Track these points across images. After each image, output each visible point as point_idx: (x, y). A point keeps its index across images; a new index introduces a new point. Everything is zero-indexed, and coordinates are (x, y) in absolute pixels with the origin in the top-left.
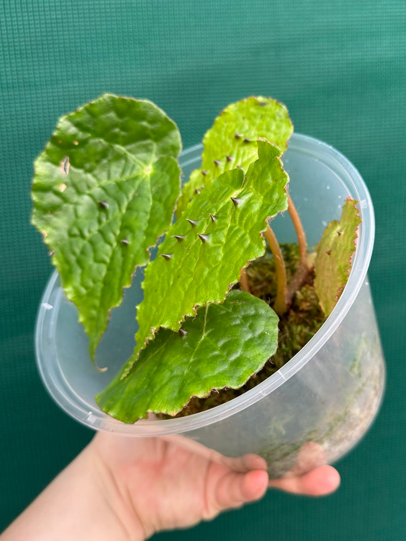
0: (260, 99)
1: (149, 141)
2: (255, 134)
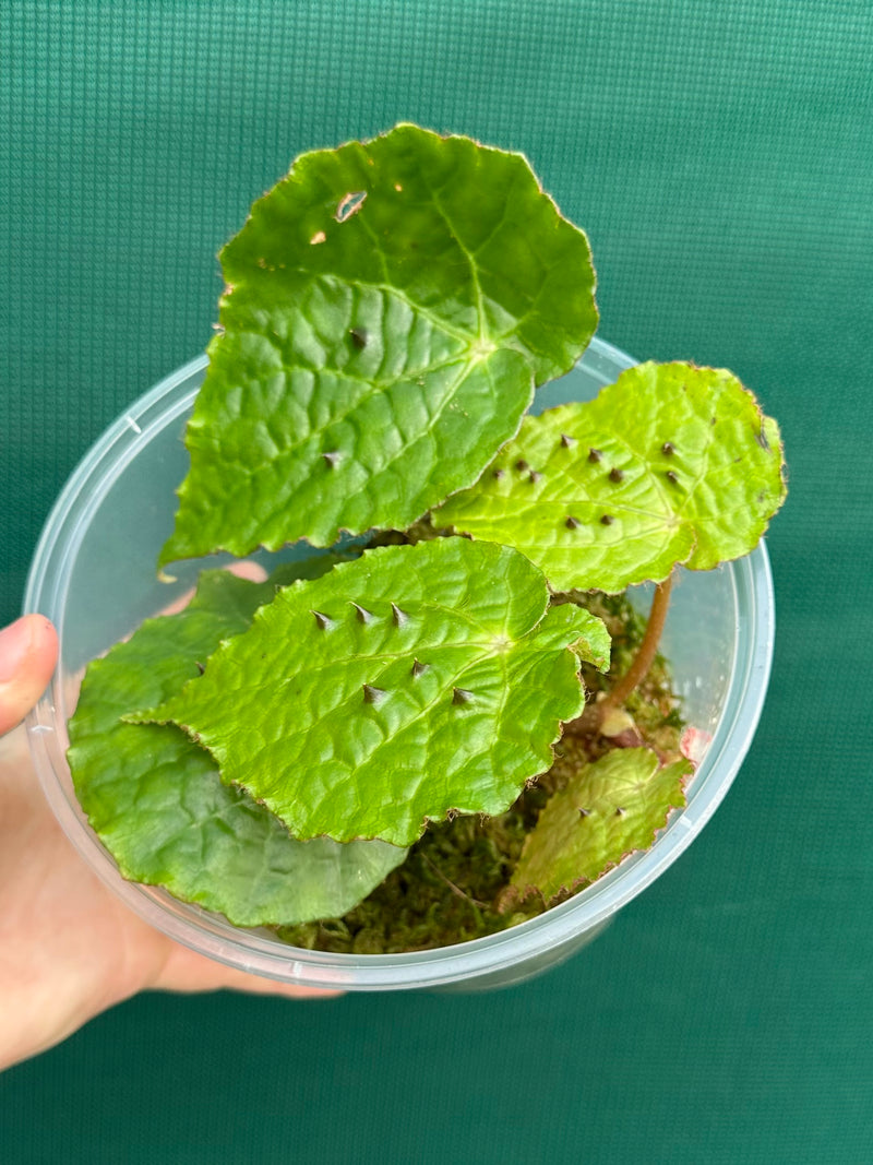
2: (697, 480)
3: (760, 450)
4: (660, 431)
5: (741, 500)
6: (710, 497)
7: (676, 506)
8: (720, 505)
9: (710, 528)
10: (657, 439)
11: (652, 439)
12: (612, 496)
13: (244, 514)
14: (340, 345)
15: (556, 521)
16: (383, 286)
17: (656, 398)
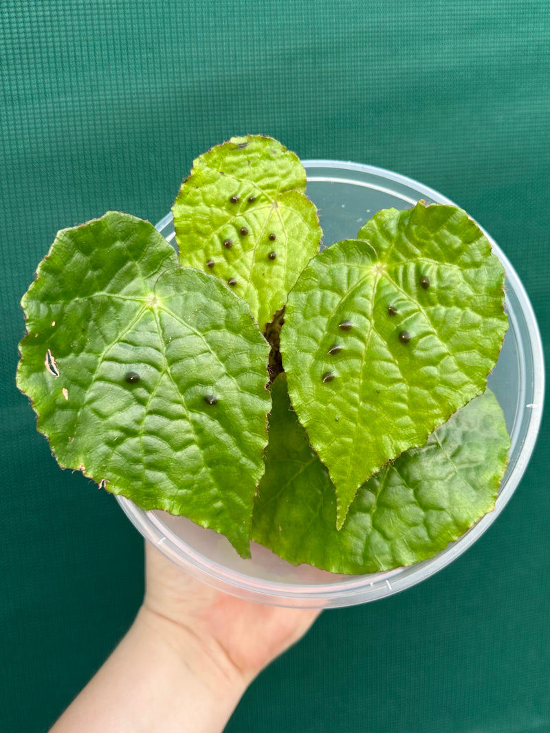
0: (235, 140)
1: (129, 264)
2: (255, 187)
3: (247, 148)
4: (219, 205)
5: (273, 163)
6: (267, 181)
7: (267, 202)
8: (272, 175)
9: (284, 183)
10: (224, 208)
11: (222, 212)
12: (255, 236)
13: (234, 469)
14: (133, 394)
15: (267, 268)
16: (100, 359)
17: (197, 207)
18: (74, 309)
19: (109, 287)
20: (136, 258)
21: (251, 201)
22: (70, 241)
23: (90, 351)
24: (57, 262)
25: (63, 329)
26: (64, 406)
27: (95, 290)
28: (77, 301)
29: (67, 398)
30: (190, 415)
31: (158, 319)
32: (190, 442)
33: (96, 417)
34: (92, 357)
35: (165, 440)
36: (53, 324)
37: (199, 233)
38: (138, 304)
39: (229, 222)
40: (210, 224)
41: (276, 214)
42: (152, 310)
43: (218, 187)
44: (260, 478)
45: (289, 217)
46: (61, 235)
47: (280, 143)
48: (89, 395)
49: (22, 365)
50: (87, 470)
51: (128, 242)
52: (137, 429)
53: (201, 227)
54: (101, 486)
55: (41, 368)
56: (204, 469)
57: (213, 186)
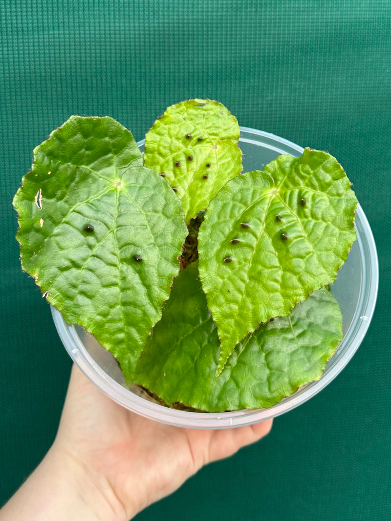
0: (198, 101)
1: (110, 155)
2: (204, 132)
3: (205, 107)
4: (178, 139)
5: (219, 120)
6: (214, 130)
7: (210, 144)
8: (218, 128)
9: (224, 135)
10: (181, 141)
11: (179, 144)
12: (197, 162)
13: (139, 312)
14: (86, 240)
15: (200, 184)
16: (72, 210)
17: (163, 137)
18: (66, 169)
19: (92, 165)
20: (116, 153)
21: (200, 140)
22: (77, 124)
23: (66, 202)
24: (64, 134)
25: (54, 179)
26: (38, 230)
27: (82, 164)
28: (69, 165)
29: (41, 226)
30: (120, 265)
31: (118, 196)
32: (115, 284)
33: (57, 247)
34: (67, 206)
35: (98, 277)
36: (49, 173)
37: (160, 154)
38: (108, 182)
39: (182, 151)
40: (169, 149)
41: (214, 152)
42: (116, 189)
43: (180, 127)
44: (157, 322)
45: (223, 156)
46: (72, 118)
47: (226, 110)
48: (56, 230)
49: (20, 191)
50: (39, 280)
51: (113, 141)
52: (81, 264)
53: (163, 151)
54: (44, 295)
55: (32, 199)
56: (118, 307)
57: (177, 126)
